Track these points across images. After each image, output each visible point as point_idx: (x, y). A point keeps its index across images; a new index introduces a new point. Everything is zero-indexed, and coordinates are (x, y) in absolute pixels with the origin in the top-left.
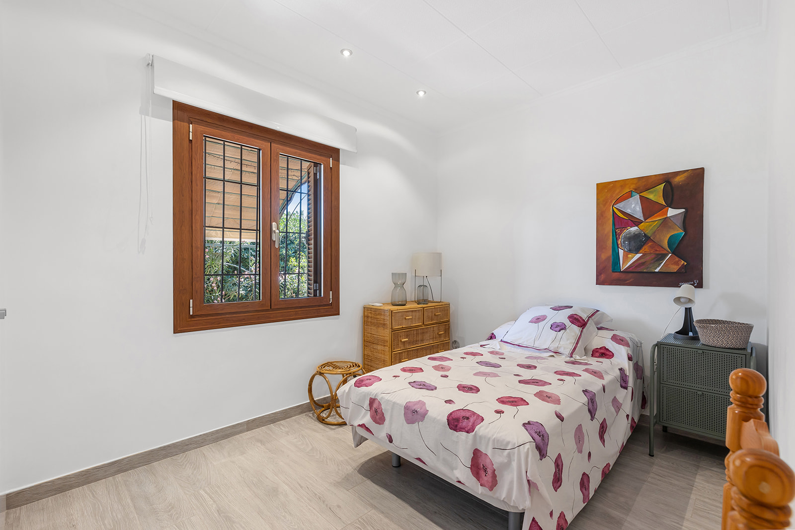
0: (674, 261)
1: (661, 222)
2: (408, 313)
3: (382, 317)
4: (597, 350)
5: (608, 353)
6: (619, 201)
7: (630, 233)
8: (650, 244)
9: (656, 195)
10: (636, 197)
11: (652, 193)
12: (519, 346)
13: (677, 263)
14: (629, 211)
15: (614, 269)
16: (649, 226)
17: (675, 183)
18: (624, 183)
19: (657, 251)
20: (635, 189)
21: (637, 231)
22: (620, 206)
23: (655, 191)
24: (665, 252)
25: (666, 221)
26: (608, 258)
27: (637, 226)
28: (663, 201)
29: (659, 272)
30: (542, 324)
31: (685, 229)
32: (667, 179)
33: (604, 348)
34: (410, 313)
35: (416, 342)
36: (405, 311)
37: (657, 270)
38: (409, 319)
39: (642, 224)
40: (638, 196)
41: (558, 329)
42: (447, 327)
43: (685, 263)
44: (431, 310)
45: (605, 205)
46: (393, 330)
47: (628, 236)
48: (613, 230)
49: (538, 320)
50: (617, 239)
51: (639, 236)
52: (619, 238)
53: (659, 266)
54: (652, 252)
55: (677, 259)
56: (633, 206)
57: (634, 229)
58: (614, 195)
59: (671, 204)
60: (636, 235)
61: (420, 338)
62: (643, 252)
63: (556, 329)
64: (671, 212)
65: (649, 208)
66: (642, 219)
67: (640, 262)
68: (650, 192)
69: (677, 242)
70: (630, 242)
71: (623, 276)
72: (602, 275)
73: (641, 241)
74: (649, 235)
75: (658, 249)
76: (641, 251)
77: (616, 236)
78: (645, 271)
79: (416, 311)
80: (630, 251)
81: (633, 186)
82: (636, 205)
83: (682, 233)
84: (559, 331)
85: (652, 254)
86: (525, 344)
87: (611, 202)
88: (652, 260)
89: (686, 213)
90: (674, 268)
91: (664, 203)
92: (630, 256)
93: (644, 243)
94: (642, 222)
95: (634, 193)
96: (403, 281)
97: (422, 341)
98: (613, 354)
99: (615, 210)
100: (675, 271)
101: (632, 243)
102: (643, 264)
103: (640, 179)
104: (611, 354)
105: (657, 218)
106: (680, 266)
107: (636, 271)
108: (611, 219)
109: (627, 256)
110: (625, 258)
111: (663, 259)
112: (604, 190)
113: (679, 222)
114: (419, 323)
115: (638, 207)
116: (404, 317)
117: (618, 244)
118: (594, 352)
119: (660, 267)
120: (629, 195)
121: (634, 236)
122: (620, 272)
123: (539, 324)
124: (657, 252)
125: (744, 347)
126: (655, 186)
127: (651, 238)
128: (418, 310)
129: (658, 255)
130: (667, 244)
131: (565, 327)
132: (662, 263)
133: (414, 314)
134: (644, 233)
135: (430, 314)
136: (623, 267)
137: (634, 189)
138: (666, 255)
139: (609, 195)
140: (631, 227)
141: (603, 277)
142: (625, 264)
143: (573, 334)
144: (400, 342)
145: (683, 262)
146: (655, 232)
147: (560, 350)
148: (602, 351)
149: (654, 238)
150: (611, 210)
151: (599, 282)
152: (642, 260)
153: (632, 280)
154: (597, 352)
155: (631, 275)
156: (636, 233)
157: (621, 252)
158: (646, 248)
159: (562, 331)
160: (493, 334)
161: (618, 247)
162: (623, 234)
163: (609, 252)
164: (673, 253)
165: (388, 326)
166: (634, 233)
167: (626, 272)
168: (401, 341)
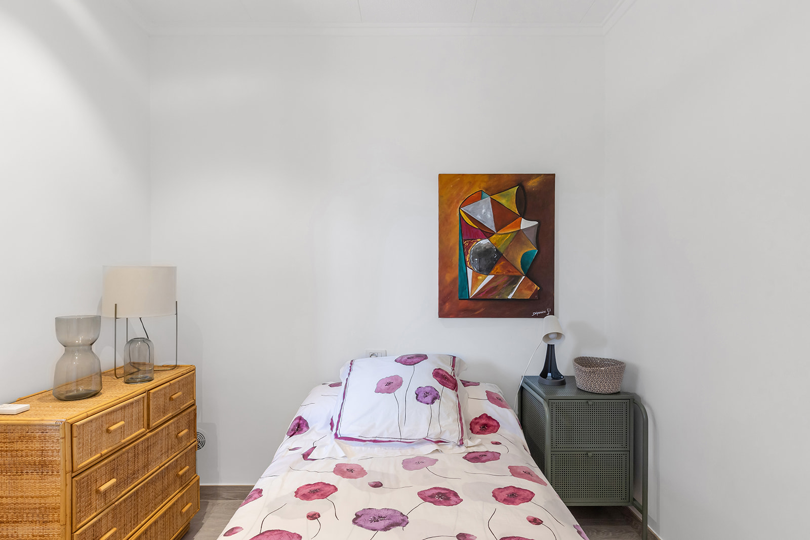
0: (528, 285)
1: (514, 234)
2: (113, 416)
3: (37, 445)
4: (477, 421)
5: (491, 423)
6: (467, 202)
7: (480, 247)
8: (502, 263)
9: (508, 201)
10: (487, 200)
11: (504, 196)
12: (375, 441)
13: (530, 288)
14: (478, 217)
15: (461, 296)
16: (500, 240)
17: (528, 188)
18: (473, 178)
19: (509, 272)
20: (486, 190)
21: (488, 246)
22: (469, 209)
23: (507, 195)
24: (519, 274)
25: (519, 235)
26: (454, 281)
27: (488, 238)
28: (516, 209)
29: (512, 299)
30: (400, 392)
31: (538, 248)
32: (520, 181)
33: (484, 416)
34: (119, 414)
35: (134, 474)
36: (107, 414)
37: (510, 297)
38: (115, 430)
39: (494, 236)
40: (488, 199)
41: (429, 398)
42: (192, 417)
43: (539, 288)
44: (163, 392)
45: (449, 206)
46: (74, 473)
47: (478, 250)
48: (459, 241)
49: (390, 385)
50: (465, 255)
51: (491, 252)
52: (468, 253)
53: (511, 292)
54: (504, 273)
55: (530, 283)
56: (484, 211)
57: (484, 242)
58: (461, 194)
59: (524, 214)
60: (487, 249)
61: (141, 460)
62: (495, 273)
63: (426, 399)
64: (525, 224)
65: (502, 217)
66: (494, 229)
67: (491, 285)
68: (502, 195)
69: (531, 261)
70: (480, 259)
71: (471, 305)
72: (447, 304)
73: (492, 258)
74: (502, 251)
75: (511, 270)
76: (493, 272)
77: (464, 250)
78: (497, 297)
79: (132, 403)
80: (480, 271)
81: (483, 185)
82: (486, 210)
83: (535, 251)
84: (433, 402)
85: (504, 277)
86: (385, 436)
87: (458, 202)
88: (505, 283)
89: (539, 226)
90: (527, 294)
91: (517, 212)
92: (480, 278)
93: (496, 261)
94: (493, 234)
95: (484, 195)
96: (91, 337)
97: (146, 466)
98: (498, 423)
99: (463, 214)
100: (529, 298)
101: (483, 259)
102: (495, 288)
103: (491, 176)
104: (495, 424)
105: (509, 230)
106: (534, 291)
107: (488, 297)
108: (458, 226)
109: (477, 278)
110: (474, 280)
111: (516, 283)
112: (448, 183)
113: (532, 236)
114: (139, 429)
115: (489, 213)
116: (105, 427)
117: (465, 260)
118: (473, 425)
119: (513, 293)
120: (478, 197)
121: (485, 251)
122: (469, 299)
123: (397, 392)
124: (510, 274)
125: (618, 391)
126: (508, 188)
127: (504, 255)
128: (137, 401)
129: (512, 277)
130: (520, 263)
131: (437, 394)
132: (515, 287)
133: (128, 412)
134: (496, 248)
135: (161, 401)
136: (473, 292)
137: (484, 188)
138: (519, 277)
139: (455, 193)
140: (482, 239)
141: (447, 306)
142: (474, 289)
143: (452, 404)
144: (94, 496)
145: (536, 286)
146: (507, 248)
147: (443, 438)
148: (483, 421)
149: (506, 256)
150: (458, 214)
151: (443, 314)
152: (494, 284)
153: (482, 310)
154: (477, 423)
155: (481, 304)
156: (487, 248)
157: (470, 272)
158: (498, 268)
159: (437, 401)
160: (300, 418)
161: (466, 266)
162: (472, 249)
163: (456, 272)
164: (527, 275)
165: (62, 467)
166: (485, 248)
167: (476, 299)
168: (98, 491)
